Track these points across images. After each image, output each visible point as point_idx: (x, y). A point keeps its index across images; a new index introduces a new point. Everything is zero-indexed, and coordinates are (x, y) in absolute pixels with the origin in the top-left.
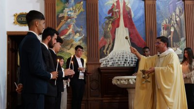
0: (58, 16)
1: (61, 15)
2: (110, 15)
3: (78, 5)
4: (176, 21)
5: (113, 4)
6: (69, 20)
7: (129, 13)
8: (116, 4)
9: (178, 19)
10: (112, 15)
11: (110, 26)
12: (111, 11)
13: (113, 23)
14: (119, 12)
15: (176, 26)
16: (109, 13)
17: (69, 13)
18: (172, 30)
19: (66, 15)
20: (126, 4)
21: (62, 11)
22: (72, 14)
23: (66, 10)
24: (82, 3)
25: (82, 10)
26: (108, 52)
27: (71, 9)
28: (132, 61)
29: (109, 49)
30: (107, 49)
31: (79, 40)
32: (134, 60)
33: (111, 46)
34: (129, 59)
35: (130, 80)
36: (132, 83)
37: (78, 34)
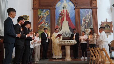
0: (38, 16)
1: (40, 16)
2: (60, 16)
3: (47, 12)
4: (89, 18)
5: (62, 11)
6: (43, 18)
7: (68, 15)
8: (63, 11)
9: (89, 17)
10: (61, 15)
11: (60, 20)
12: (61, 14)
13: (61, 19)
14: (64, 14)
15: (88, 20)
16: (60, 15)
17: (43, 15)
18: (87, 22)
19: (42, 16)
20: (67, 11)
21: (40, 15)
22: (44, 15)
23: (42, 14)
24: (48, 11)
25: (48, 14)
26: (59, 31)
27: (44, 13)
28: (70, 35)
29: (60, 30)
30: (59, 30)
31: (47, 26)
32: (70, 34)
33: (60, 29)
34: (68, 34)
35: (65, 42)
36: (66, 43)
37: (47, 24)
